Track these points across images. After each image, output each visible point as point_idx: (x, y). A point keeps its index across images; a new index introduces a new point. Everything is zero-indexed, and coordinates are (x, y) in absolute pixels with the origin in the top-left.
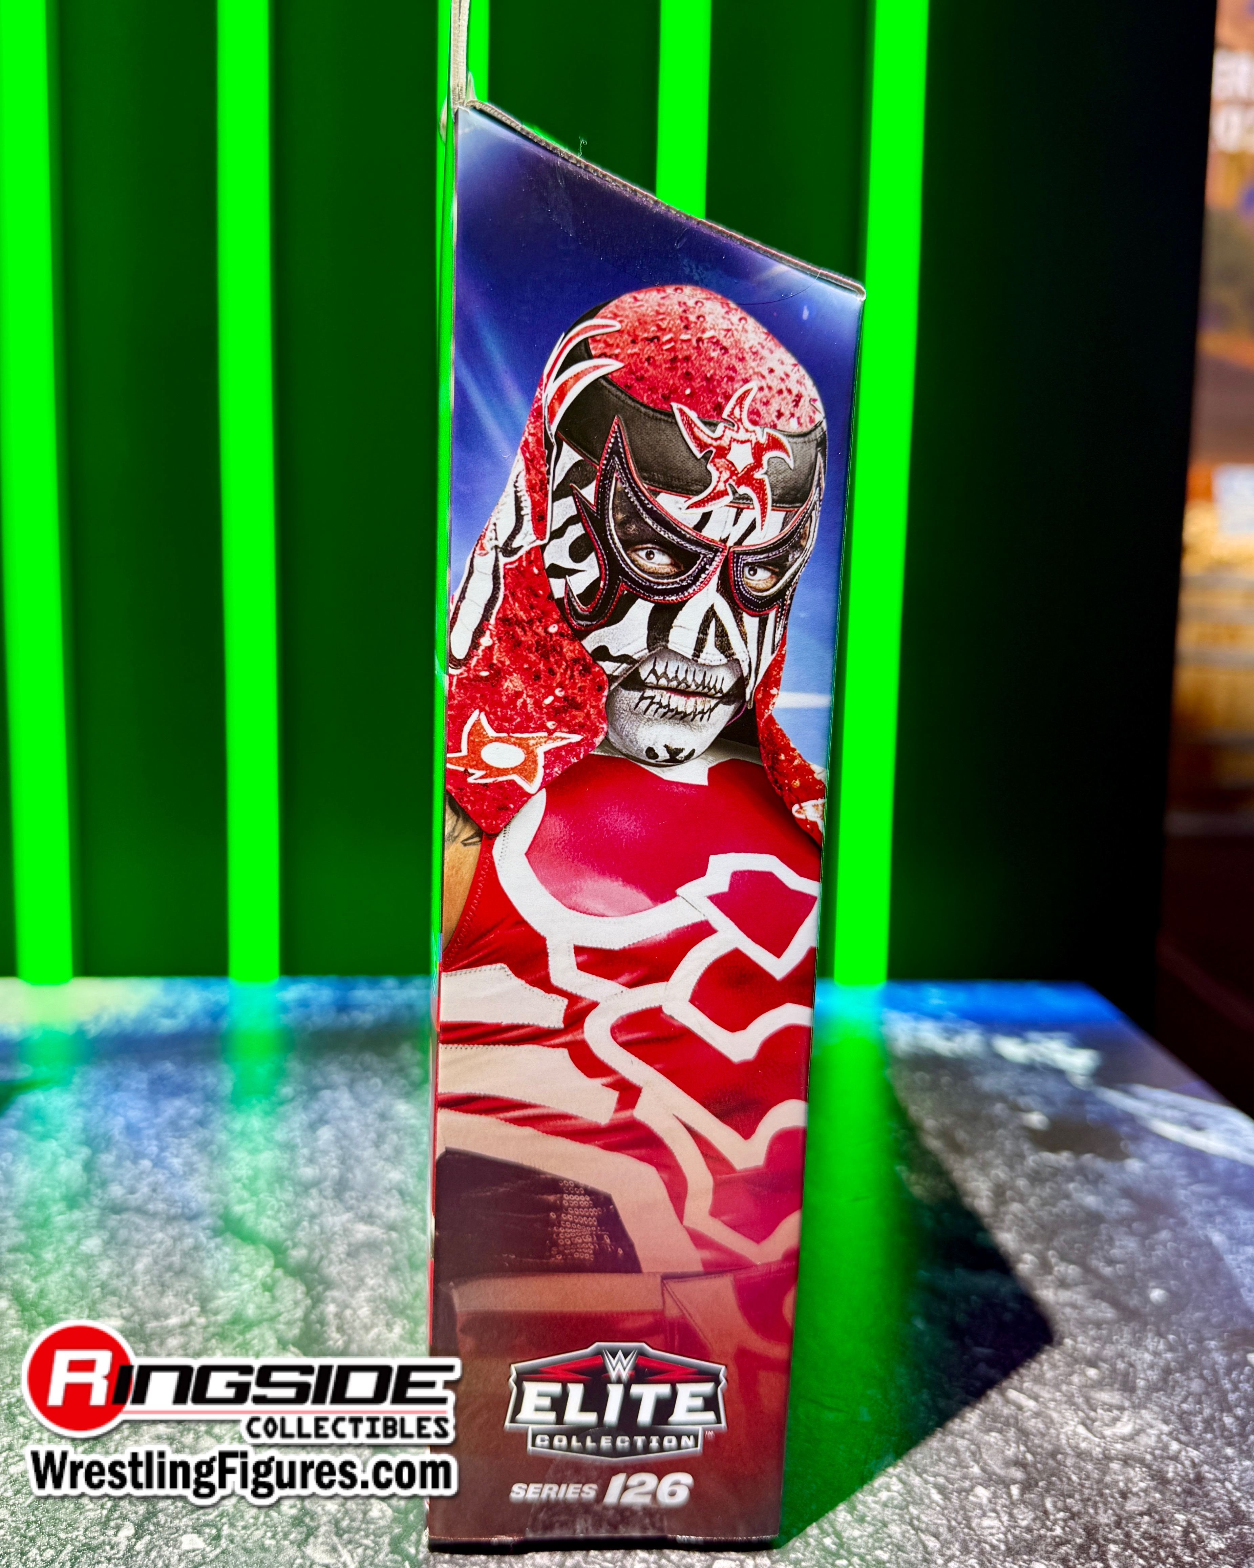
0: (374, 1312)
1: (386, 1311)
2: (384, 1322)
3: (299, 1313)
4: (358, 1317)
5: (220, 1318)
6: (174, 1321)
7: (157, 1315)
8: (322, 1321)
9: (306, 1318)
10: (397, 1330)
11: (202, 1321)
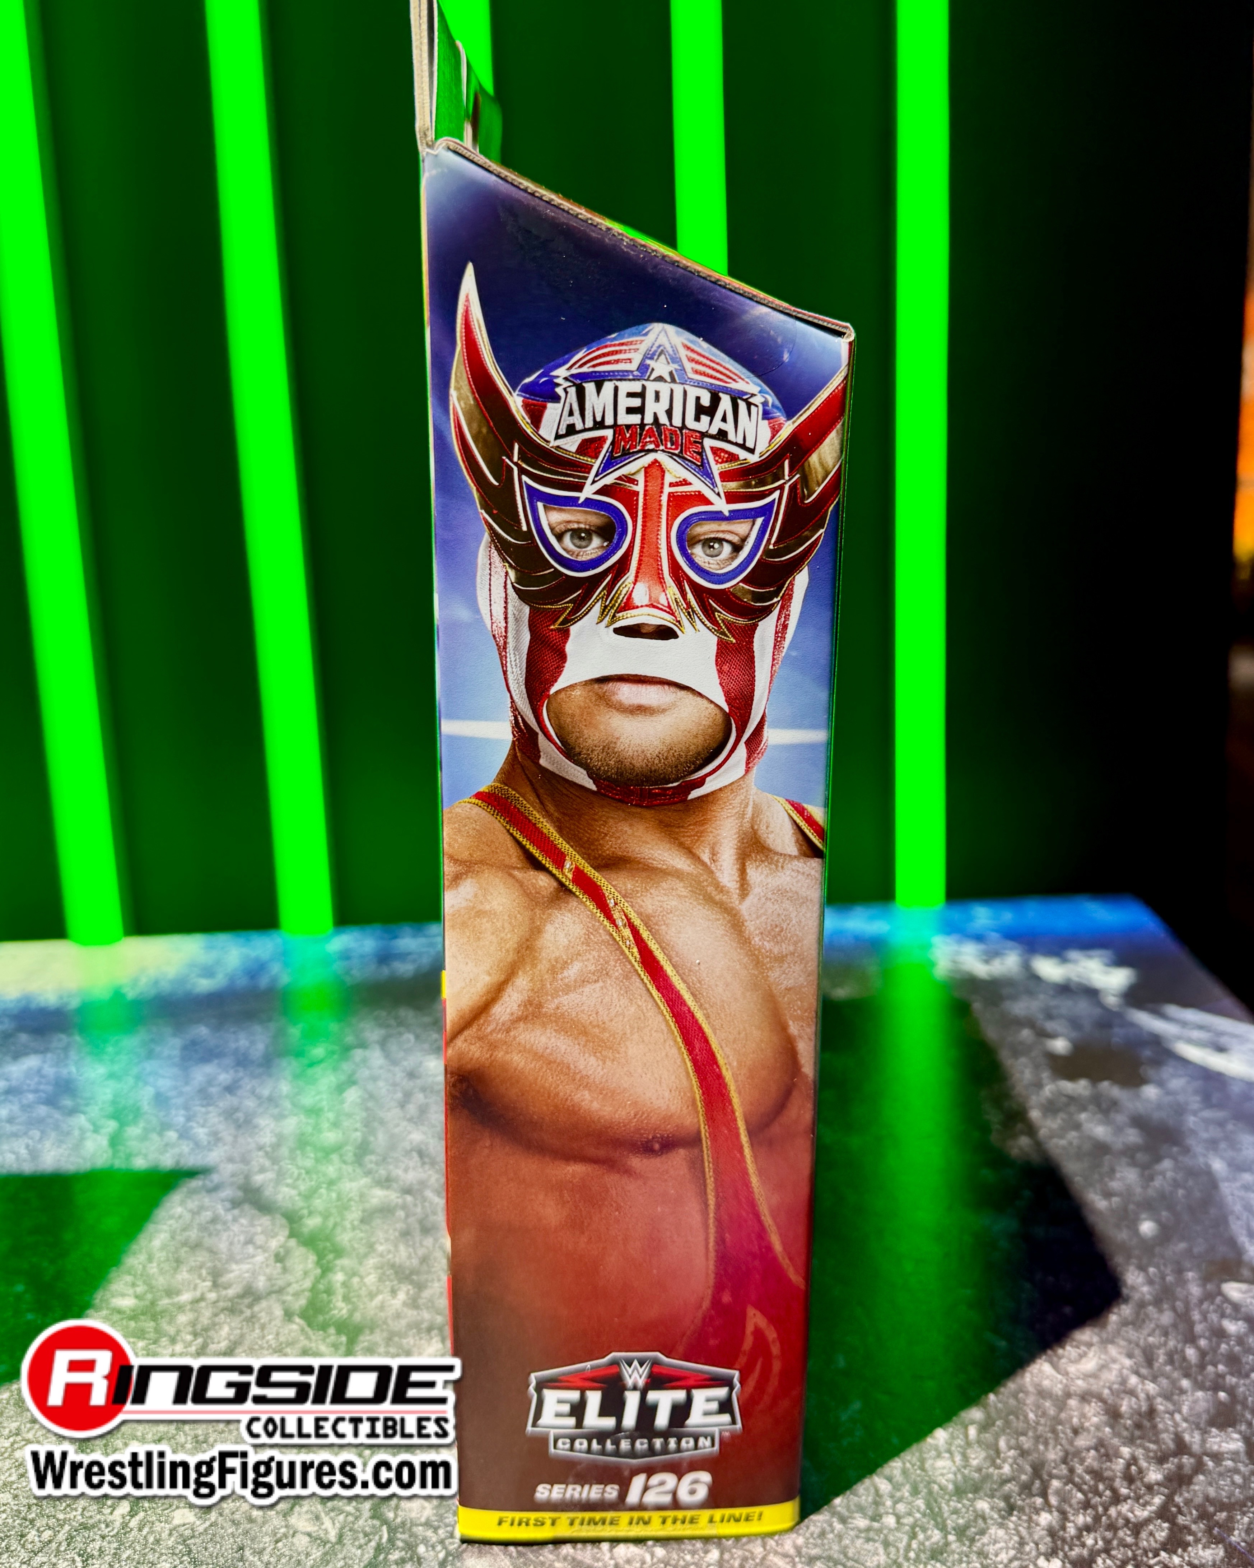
0: (380, 1280)
1: (392, 1277)
2: (389, 1289)
3: (307, 1284)
4: (365, 1285)
5: (231, 1292)
6: (185, 1297)
7: (170, 1292)
8: (329, 1291)
9: (313, 1289)
10: (402, 1296)
11: (212, 1296)
